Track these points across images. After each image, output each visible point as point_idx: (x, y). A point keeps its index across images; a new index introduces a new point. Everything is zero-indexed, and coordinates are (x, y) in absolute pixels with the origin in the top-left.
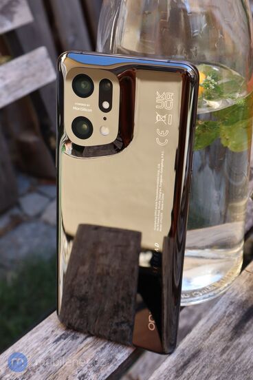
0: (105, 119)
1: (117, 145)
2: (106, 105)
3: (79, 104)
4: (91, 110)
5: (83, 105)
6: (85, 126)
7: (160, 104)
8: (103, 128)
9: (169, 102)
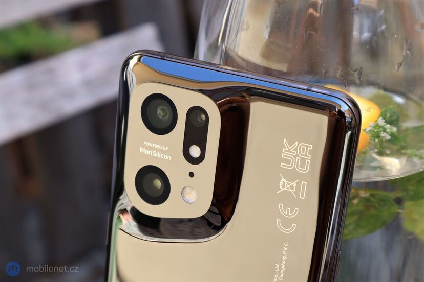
0: (191, 175)
1: (211, 220)
2: (195, 151)
3: (151, 144)
4: (168, 157)
5: (157, 146)
6: (158, 183)
7: (288, 162)
8: (188, 190)
9: (303, 160)
